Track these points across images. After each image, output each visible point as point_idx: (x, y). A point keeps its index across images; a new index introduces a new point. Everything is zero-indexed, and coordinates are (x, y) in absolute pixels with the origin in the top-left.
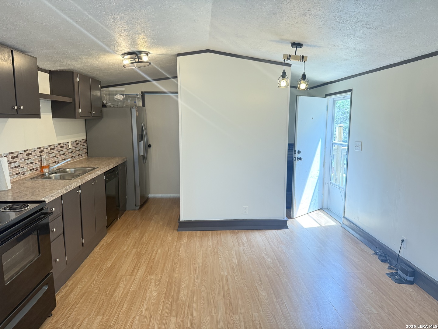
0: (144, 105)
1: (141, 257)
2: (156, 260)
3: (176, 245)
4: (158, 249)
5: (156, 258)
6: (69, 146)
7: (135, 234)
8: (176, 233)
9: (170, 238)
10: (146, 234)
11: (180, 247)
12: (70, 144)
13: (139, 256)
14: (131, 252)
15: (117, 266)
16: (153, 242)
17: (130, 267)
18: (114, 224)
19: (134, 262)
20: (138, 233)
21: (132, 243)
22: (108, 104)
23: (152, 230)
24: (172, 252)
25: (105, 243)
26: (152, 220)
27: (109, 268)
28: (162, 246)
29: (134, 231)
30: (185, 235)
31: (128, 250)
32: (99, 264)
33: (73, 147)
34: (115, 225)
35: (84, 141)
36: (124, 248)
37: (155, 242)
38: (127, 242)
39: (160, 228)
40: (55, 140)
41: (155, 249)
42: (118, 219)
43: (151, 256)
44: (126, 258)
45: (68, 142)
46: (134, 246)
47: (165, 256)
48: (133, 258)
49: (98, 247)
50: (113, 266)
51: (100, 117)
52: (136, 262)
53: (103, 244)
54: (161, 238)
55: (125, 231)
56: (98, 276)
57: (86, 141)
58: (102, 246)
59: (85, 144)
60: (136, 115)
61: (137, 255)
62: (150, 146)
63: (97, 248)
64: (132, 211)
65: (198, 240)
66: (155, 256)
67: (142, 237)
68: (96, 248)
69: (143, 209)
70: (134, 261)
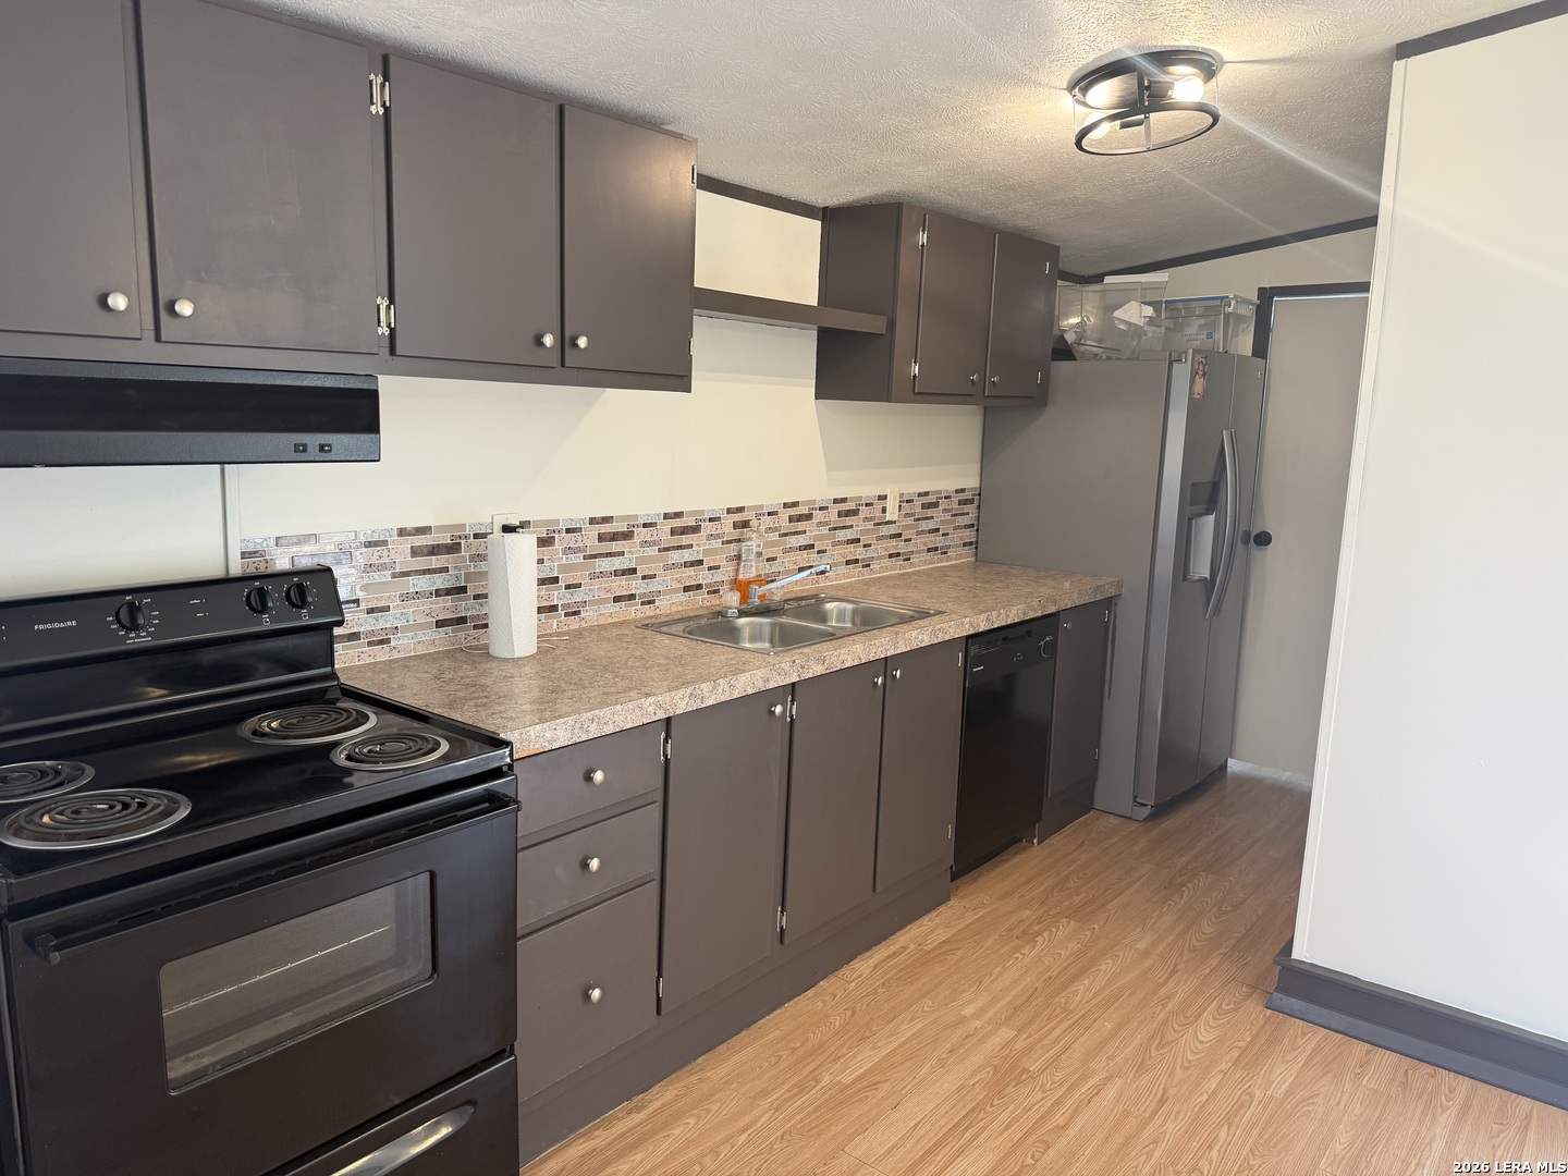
0: (1261, 348)
1: (1010, 1089)
2: (1064, 1142)
3: (1215, 1093)
4: (1109, 1079)
5: (1072, 1131)
6: (884, 510)
7: (1060, 943)
8: (1256, 1012)
9: (1205, 1036)
10: (1106, 966)
11: (1228, 1121)
12: (892, 505)
13: (1007, 1075)
14: (986, 1037)
15: (881, 1095)
16: (1108, 1026)
17: (927, 1127)
18: (1004, 860)
19: (959, 1107)
20: (1073, 946)
21: (1015, 992)
22: (1082, 348)
23: (1146, 954)
24: (1170, 1127)
25: (912, 947)
26: (1176, 898)
27: (846, 1087)
28: (1141, 1067)
29: (1065, 928)
30: (1294, 1049)
31: (977, 1023)
32: (822, 1045)
33: (907, 515)
34: (1007, 865)
35: (968, 496)
36: (970, 1002)
37: (1119, 1028)
38: (1000, 974)
39: (1186, 955)
40: (817, 487)
41: (1094, 1072)
42: (1035, 841)
43: (1058, 1103)
44: (942, 1062)
45: (883, 498)
46: (1016, 1009)
47: (1118, 1139)
48: (972, 1076)
49: (879, 953)
50: (867, 1082)
51: (1036, 398)
52: (969, 1107)
53: (904, 948)
54: (1162, 1016)
55: (1028, 913)
56: (777, 1109)
57: (976, 498)
58: (894, 954)
59: (971, 509)
60: (1191, 394)
61: (996, 1069)
62: (1263, 539)
63: (870, 957)
64: (1114, 820)
65: (1358, 1111)
66: (1076, 1112)
67: (1079, 975)
68: (867, 954)
69: (1170, 823)
70: (968, 1098)
